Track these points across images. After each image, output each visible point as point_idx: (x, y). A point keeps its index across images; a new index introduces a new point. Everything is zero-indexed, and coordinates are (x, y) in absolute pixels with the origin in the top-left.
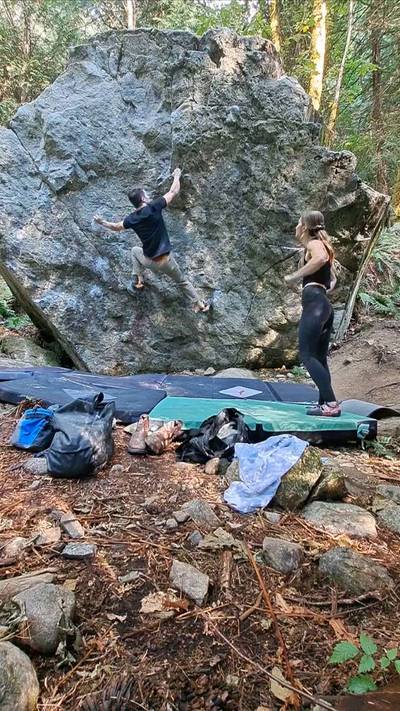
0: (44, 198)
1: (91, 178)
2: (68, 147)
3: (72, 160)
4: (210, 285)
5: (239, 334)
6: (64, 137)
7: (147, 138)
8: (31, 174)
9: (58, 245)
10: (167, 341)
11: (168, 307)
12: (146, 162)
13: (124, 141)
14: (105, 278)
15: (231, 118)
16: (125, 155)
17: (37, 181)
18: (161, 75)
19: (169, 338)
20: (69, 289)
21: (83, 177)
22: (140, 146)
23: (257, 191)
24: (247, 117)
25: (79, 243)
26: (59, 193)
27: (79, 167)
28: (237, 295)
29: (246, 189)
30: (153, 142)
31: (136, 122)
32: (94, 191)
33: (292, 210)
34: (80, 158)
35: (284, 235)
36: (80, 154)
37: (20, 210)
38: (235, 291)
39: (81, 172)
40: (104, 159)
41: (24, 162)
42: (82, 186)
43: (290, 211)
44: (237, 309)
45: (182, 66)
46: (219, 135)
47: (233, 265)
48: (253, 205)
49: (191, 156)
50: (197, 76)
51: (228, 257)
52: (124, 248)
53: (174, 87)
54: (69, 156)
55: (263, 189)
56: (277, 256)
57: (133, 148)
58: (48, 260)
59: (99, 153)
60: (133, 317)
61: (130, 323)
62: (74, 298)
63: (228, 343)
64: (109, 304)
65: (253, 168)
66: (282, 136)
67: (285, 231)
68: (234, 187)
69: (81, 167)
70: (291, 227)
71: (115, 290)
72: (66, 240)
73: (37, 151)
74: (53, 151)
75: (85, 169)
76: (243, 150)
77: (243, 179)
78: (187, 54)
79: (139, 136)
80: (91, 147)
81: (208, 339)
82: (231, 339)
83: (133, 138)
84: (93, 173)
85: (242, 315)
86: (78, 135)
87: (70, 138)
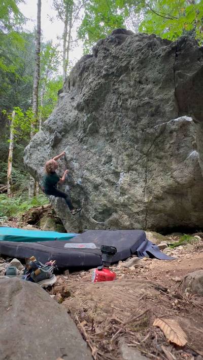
0: (49, 151)
1: (63, 136)
2: (54, 127)
4: (117, 170)
5: (141, 202)
6: (53, 124)
7: (78, 107)
10: (100, 213)
11: (98, 190)
12: (79, 118)
13: (71, 113)
16: (72, 119)
17: (48, 145)
18: (78, 79)
19: (100, 211)
21: (60, 136)
23: (127, 100)
24: (112, 67)
26: (52, 147)
27: (58, 133)
28: (134, 172)
29: (120, 104)
30: (80, 108)
31: (74, 104)
32: (64, 141)
33: (152, 98)
34: (58, 129)
35: (152, 118)
36: (58, 127)
37: (42, 159)
38: (133, 170)
39: (58, 135)
40: (65, 125)
41: (45, 140)
42: (61, 140)
44: (136, 182)
45: (84, 68)
46: (101, 85)
47: (127, 152)
48: (127, 109)
49: (92, 103)
50: (90, 68)
51: (124, 149)
52: (76, 162)
54: (55, 130)
55: (130, 97)
56: (152, 134)
57: (73, 115)
59: (63, 124)
60: (83, 200)
63: (136, 210)
65: (121, 89)
66: (132, 62)
67: (153, 115)
68: (115, 106)
69: (59, 132)
70: (156, 110)
71: (74, 186)
73: (48, 134)
74: (51, 131)
75: (60, 133)
76: (114, 84)
77: (118, 99)
79: (75, 109)
80: (61, 123)
81: (122, 209)
82: (137, 207)
83: (73, 111)
84: (63, 133)
85: (142, 187)
86: (57, 120)
87: (55, 123)
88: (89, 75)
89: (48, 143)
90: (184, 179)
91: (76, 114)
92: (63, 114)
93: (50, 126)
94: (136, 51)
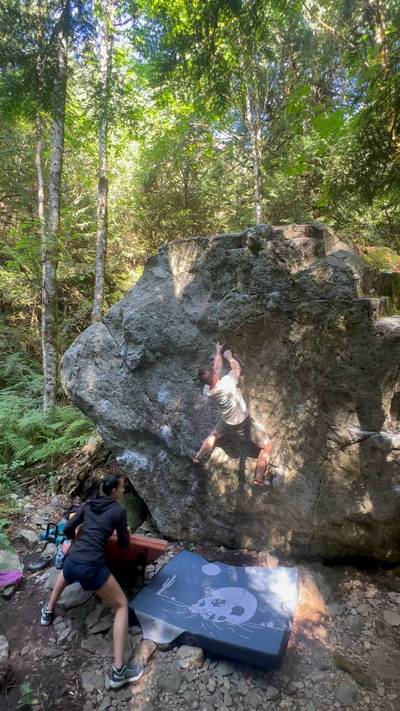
0: (124, 375)
1: (158, 358)
2: (140, 336)
3: (142, 346)
5: (307, 522)
6: (136, 329)
7: (200, 323)
8: (116, 356)
9: (132, 413)
10: (230, 514)
12: (200, 344)
13: (182, 327)
14: (170, 445)
15: (271, 304)
16: (183, 339)
17: (120, 361)
18: (208, 273)
19: (229, 510)
20: (142, 451)
21: (152, 357)
22: (195, 332)
24: (288, 301)
25: (149, 413)
26: (133, 371)
27: (147, 351)
29: (296, 368)
30: (205, 328)
31: (191, 311)
32: (160, 368)
33: (354, 390)
34: (148, 344)
36: (148, 340)
37: (107, 385)
39: (149, 354)
40: (167, 342)
41: (112, 347)
42: (151, 365)
43: (351, 393)
45: (225, 263)
46: (263, 319)
49: (237, 339)
50: (238, 269)
53: (219, 281)
54: (140, 343)
55: (315, 369)
56: (344, 438)
57: (188, 332)
58: (125, 426)
59: (163, 338)
60: (195, 483)
61: (193, 489)
62: (145, 459)
64: (173, 469)
68: (284, 365)
69: (150, 350)
71: (178, 456)
72: (139, 409)
73: (120, 339)
74: (129, 339)
75: (153, 351)
78: (228, 254)
79: (193, 322)
80: (156, 335)
82: (297, 525)
83: (189, 325)
84: (159, 354)
85: (310, 501)
86: (147, 326)
87: (141, 329)
88: (234, 281)
89: (119, 356)
90: (381, 515)
91: (195, 335)
92: (161, 317)
93: (131, 331)
94: (342, 303)
